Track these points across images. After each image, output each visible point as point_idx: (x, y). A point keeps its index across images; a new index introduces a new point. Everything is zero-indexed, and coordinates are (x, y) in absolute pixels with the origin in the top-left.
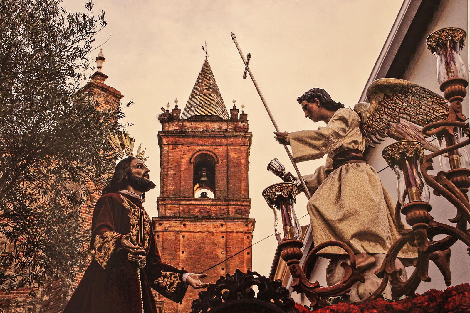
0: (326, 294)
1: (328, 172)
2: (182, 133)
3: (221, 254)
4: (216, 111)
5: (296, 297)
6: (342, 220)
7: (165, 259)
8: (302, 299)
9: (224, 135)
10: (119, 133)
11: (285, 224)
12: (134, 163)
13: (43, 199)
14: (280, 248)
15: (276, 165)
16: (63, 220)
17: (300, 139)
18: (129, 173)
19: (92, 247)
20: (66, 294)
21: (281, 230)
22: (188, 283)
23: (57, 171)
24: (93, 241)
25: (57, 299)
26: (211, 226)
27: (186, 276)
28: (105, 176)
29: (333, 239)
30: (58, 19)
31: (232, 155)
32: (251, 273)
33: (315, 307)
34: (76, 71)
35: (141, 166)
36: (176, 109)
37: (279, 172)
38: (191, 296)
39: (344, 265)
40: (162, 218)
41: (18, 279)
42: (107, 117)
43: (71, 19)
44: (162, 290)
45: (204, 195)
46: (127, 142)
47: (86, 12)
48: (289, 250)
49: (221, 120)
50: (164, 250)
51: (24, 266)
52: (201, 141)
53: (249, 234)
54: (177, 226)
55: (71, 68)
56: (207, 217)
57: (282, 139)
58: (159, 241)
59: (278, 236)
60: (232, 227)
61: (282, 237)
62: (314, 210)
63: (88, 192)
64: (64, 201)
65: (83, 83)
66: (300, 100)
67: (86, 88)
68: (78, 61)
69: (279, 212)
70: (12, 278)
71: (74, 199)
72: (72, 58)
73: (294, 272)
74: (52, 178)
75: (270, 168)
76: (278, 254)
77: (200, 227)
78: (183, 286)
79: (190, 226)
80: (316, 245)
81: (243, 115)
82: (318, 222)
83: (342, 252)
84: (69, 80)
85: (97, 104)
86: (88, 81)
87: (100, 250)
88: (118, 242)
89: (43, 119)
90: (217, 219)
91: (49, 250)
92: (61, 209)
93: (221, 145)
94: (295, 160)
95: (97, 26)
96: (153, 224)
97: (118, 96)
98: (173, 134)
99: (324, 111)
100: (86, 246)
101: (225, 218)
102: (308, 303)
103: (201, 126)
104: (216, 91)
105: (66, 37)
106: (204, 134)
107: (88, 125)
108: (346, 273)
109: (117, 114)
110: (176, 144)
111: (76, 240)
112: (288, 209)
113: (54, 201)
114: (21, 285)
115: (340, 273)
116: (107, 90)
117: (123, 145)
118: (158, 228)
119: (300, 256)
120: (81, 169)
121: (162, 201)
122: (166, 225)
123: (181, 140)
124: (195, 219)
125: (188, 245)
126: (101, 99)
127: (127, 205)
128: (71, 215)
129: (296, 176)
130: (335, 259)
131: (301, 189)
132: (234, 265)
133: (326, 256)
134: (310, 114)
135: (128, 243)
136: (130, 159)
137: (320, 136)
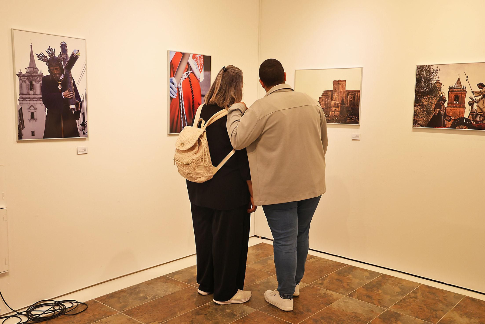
0: (479, 122)
1: (482, 99)
2: (453, 91)
3: (459, 114)
4: (460, 87)
5: (472, 122)
6: (483, 108)
7: (448, 114)
8: (474, 122)
9: (461, 91)
10: (441, 91)
11: (472, 109)
12: (443, 97)
13: (426, 103)
14: (470, 113)
15: (471, 97)
16: (429, 107)
17: (476, 92)
18: (442, 98)
19: (434, 112)
20: (429, 120)
21: (471, 110)
22: (452, 119)
23: (429, 98)
24: (434, 111)
25: (427, 120)
26: (457, 109)
27: (451, 117)
28: (438, 99)
29: (481, 112)
30: (431, 70)
31: (462, 95)
32: (464, 117)
33: (476, 124)
34: (434, 80)
35: (445, 97)
36: (452, 87)
37: (472, 99)
38: (452, 121)
39: (483, 117)
40: (448, 107)
41: (421, 117)
42: (439, 88)
43: (434, 70)
44: (447, 120)
45: (456, 103)
46: (442, 93)
47: (437, 68)
48: (472, 113)
49: (461, 89)
50: (447, 113)
51: (422, 114)
52: (456, 93)
53: (464, 110)
54: (450, 108)
55: (433, 79)
56: (456, 107)
57: (473, 92)
58: (447, 111)
59: (470, 111)
60: (461, 109)
61: (471, 111)
62: (478, 106)
63: (434, 102)
64: (430, 103)
65: (435, 82)
66: (477, 85)
67: (435, 83)
68: (434, 78)
69: (471, 106)
70: (420, 116)
71: (432, 103)
72: (433, 77)
73: (472, 117)
74: (428, 99)
75: (470, 98)
76: (470, 114)
77: (455, 109)
78: (451, 119)
79: (453, 108)
80: (478, 112)
81: (466, 88)
82: (478, 108)
83: (483, 114)
84: (432, 81)
85: (437, 86)
86: (436, 81)
87: (436, 112)
88: (439, 111)
89: (427, 88)
90: (458, 107)
91: (426, 112)
92: (429, 105)
93: (460, 93)
94: (475, 97)
95: (439, 71)
96: (446, 108)
97: (441, 84)
98: (451, 91)
99: (482, 87)
100: (433, 111)
101: (460, 107)
102: (475, 123)
103: (457, 90)
104: (460, 83)
105: (432, 73)
106: (457, 91)
107: (435, 89)
108: (483, 118)
109: (441, 87)
110: (451, 93)
111: (431, 110)
112: (472, 106)
113: (428, 103)
114: (421, 118)
115: (482, 118)
116: (439, 83)
117: (441, 93)
118: (447, 109)
119: (474, 114)
120: (433, 98)
121: (448, 104)
122: (448, 108)
123: (452, 92)
124: (454, 107)
125: (452, 112)
126: (438, 85)
127: (441, 104)
128: (431, 106)
129: (475, 99)
130: (481, 115)
131: (476, 102)
132: (461, 116)
133: (479, 115)
134: (479, 88)
135: (441, 111)
136: (443, 96)
137: (481, 92)
